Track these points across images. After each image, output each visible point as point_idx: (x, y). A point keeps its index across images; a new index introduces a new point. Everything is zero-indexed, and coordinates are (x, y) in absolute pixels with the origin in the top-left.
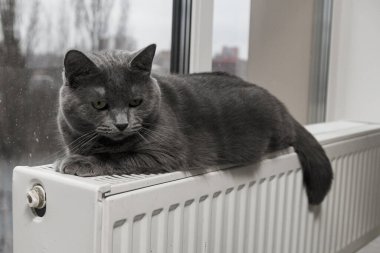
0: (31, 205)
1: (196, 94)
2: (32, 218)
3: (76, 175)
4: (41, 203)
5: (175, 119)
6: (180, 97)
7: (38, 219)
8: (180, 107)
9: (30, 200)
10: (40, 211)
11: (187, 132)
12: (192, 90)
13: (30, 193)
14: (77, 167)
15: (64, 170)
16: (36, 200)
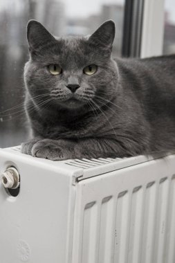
0: (6, 186)
1: (158, 80)
2: (5, 198)
3: (47, 158)
4: (15, 184)
7: (11, 199)
9: (5, 181)
10: (14, 191)
11: (150, 118)
13: (5, 175)
14: (47, 151)
15: (35, 154)
16: (10, 182)
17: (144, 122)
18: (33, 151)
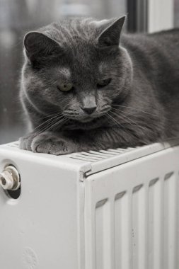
0: (5, 187)
1: (169, 56)
2: (5, 201)
3: (49, 153)
4: (15, 185)
5: (150, 87)
6: (154, 63)
7: (12, 202)
8: (155, 73)
9: (4, 182)
10: (14, 193)
11: (163, 101)
12: (165, 52)
13: (3, 175)
14: (49, 145)
15: (36, 149)
16: (10, 182)
17: (157, 105)
18: (32, 146)
